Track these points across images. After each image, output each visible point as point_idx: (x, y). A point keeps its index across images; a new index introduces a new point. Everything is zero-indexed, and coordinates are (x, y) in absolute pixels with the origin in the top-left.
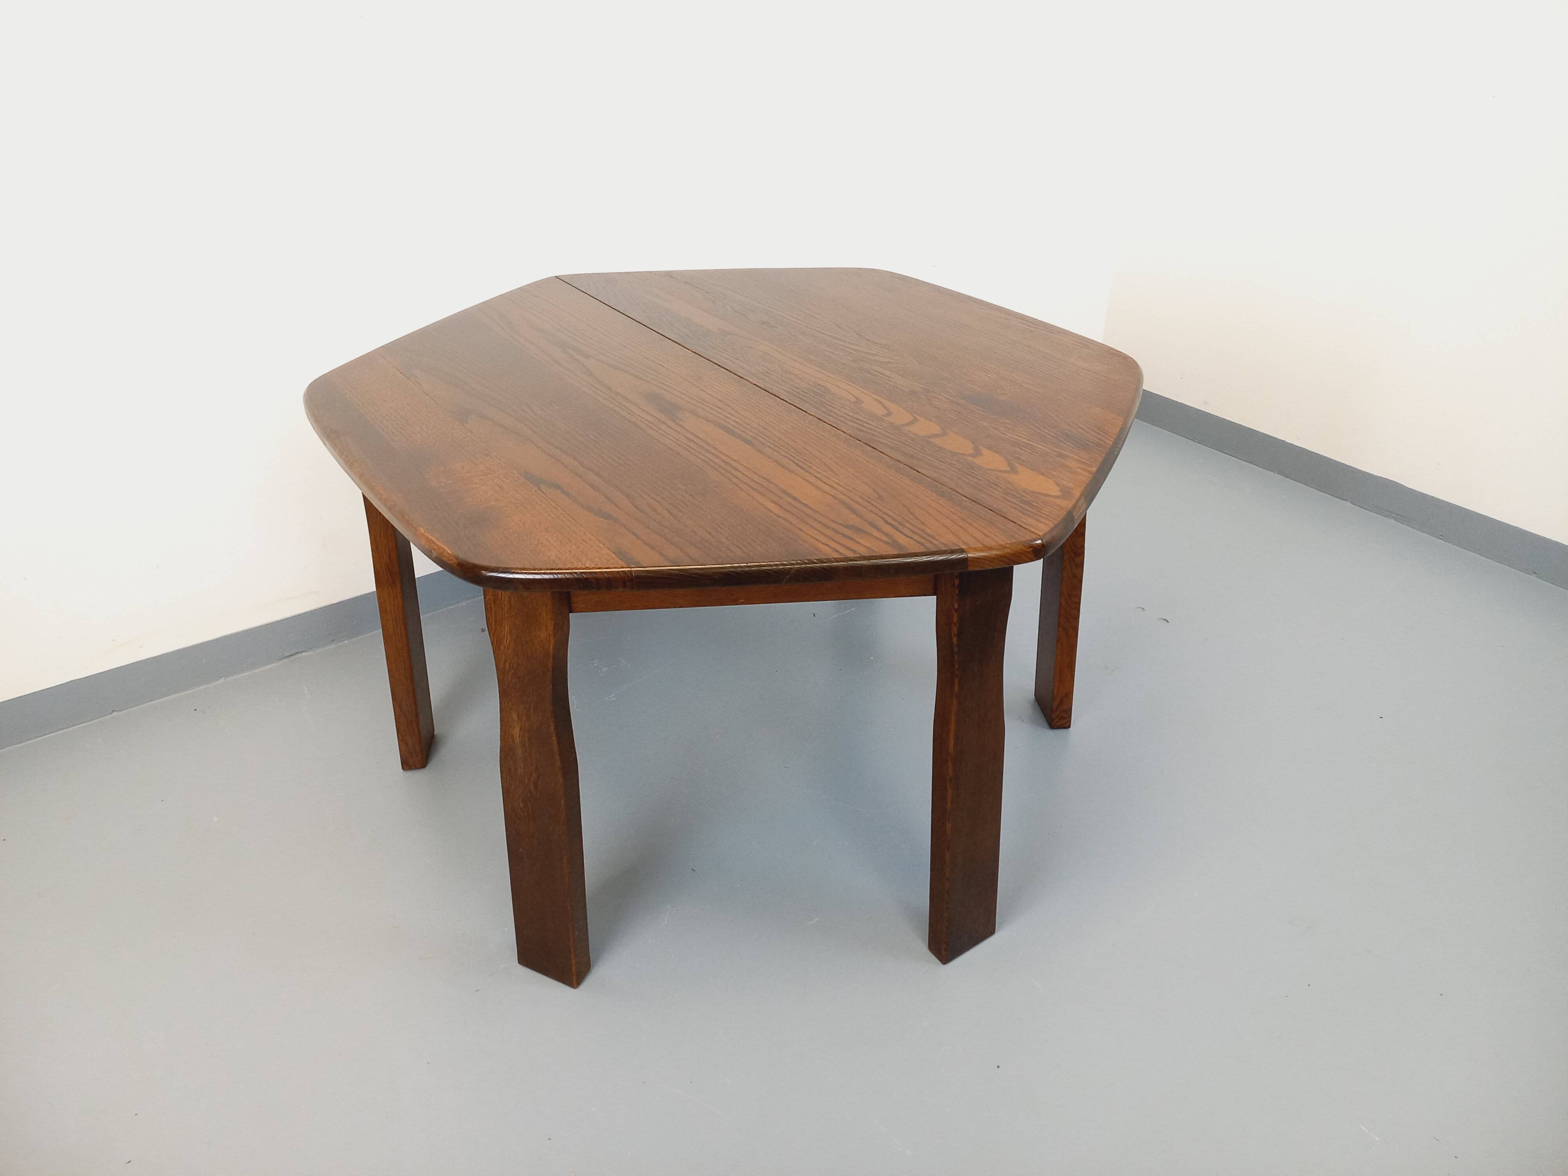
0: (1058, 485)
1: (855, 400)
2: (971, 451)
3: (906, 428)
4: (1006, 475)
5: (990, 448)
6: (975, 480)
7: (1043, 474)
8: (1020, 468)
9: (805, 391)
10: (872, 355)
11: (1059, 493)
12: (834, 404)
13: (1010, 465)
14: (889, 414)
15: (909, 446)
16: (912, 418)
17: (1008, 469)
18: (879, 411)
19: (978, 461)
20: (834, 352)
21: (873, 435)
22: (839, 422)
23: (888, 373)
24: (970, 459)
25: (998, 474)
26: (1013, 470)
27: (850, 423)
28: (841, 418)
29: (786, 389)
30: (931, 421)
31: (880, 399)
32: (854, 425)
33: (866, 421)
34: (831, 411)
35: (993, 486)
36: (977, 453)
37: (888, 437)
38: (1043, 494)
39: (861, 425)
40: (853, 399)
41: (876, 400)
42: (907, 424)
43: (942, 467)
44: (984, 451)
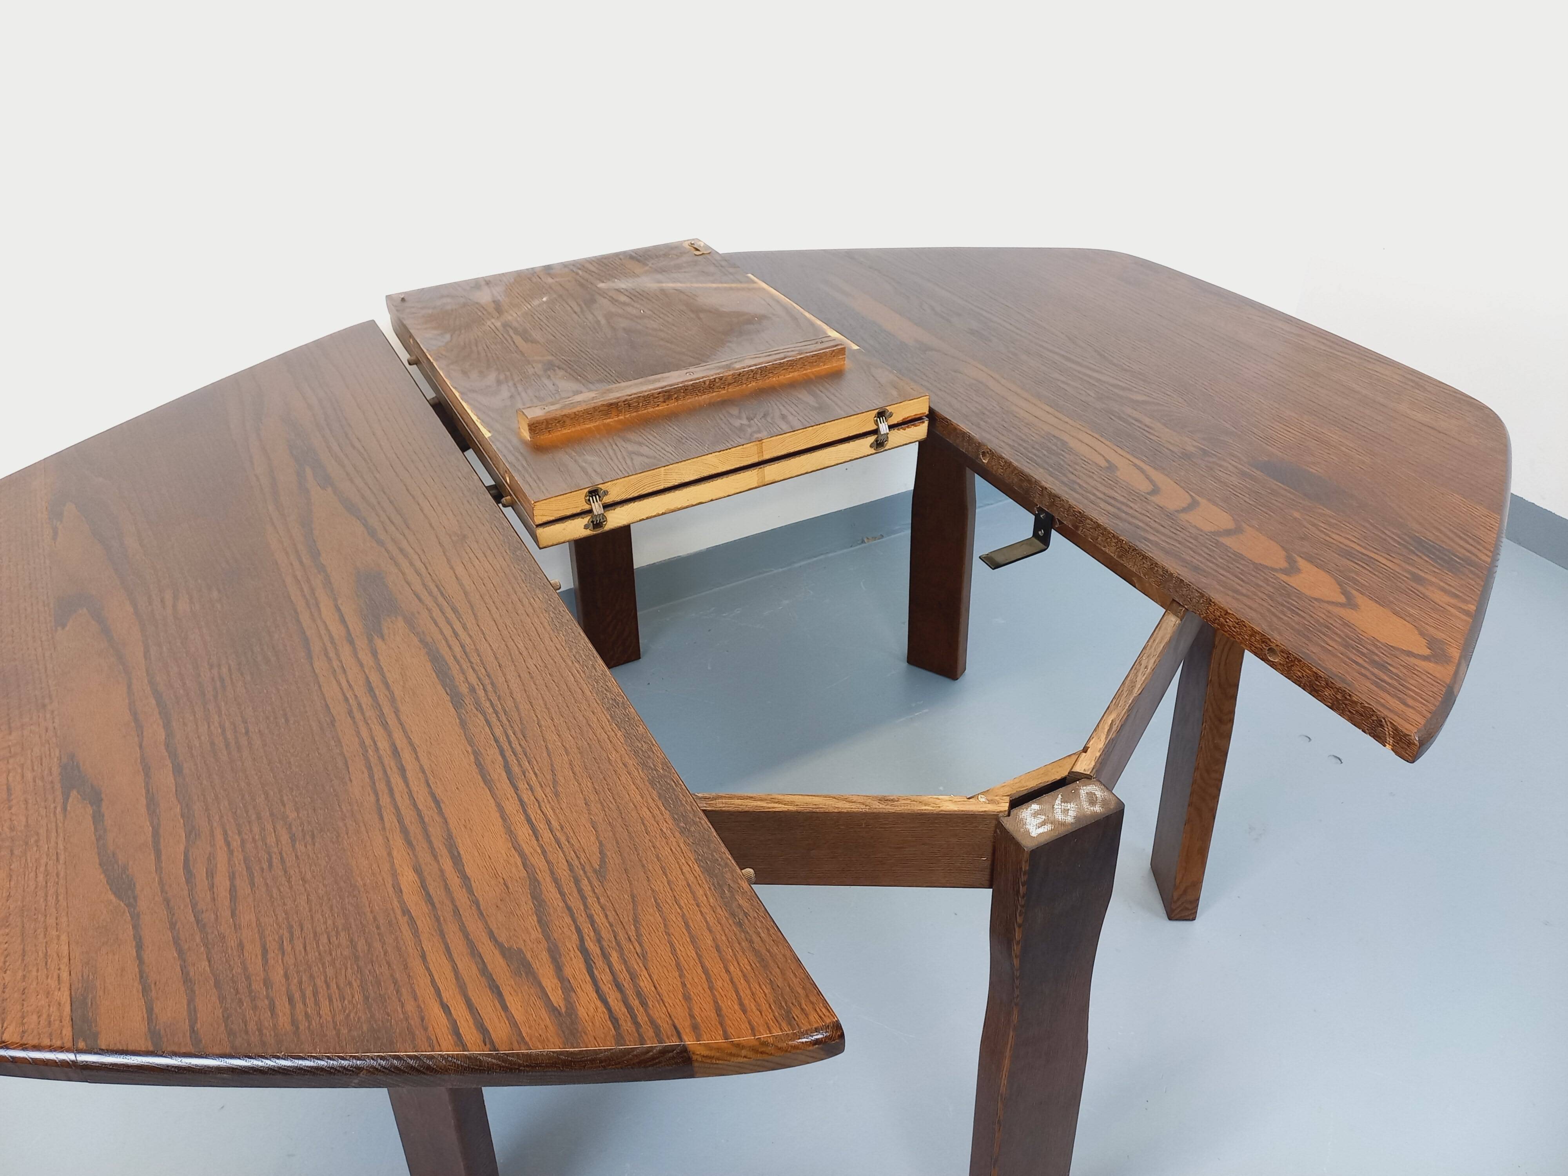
0: (1422, 634)
1: (1107, 465)
2: (1283, 564)
3: (1183, 516)
4: (1342, 612)
5: (1310, 559)
6: (1296, 618)
7: (1396, 613)
8: (1360, 599)
9: (1037, 446)
10: (1123, 389)
11: (1427, 652)
12: (1076, 470)
13: (1345, 593)
14: (1155, 491)
15: (1191, 549)
16: (1189, 500)
17: (1342, 599)
18: (1144, 486)
19: (1295, 581)
20: (1070, 382)
21: (1138, 527)
22: (1086, 502)
23: (1147, 421)
24: (1284, 577)
25: (1330, 608)
26: (1351, 604)
27: (1103, 505)
28: (1089, 495)
29: (1011, 442)
30: (1215, 504)
31: (1142, 465)
32: (1109, 508)
33: (1125, 501)
34: (1075, 482)
35: (1324, 630)
36: (1292, 569)
37: (1158, 531)
38: (1403, 651)
39: (1119, 509)
40: (1104, 464)
41: (1135, 465)
42: (1184, 510)
43: (1244, 591)
44: (1302, 563)
